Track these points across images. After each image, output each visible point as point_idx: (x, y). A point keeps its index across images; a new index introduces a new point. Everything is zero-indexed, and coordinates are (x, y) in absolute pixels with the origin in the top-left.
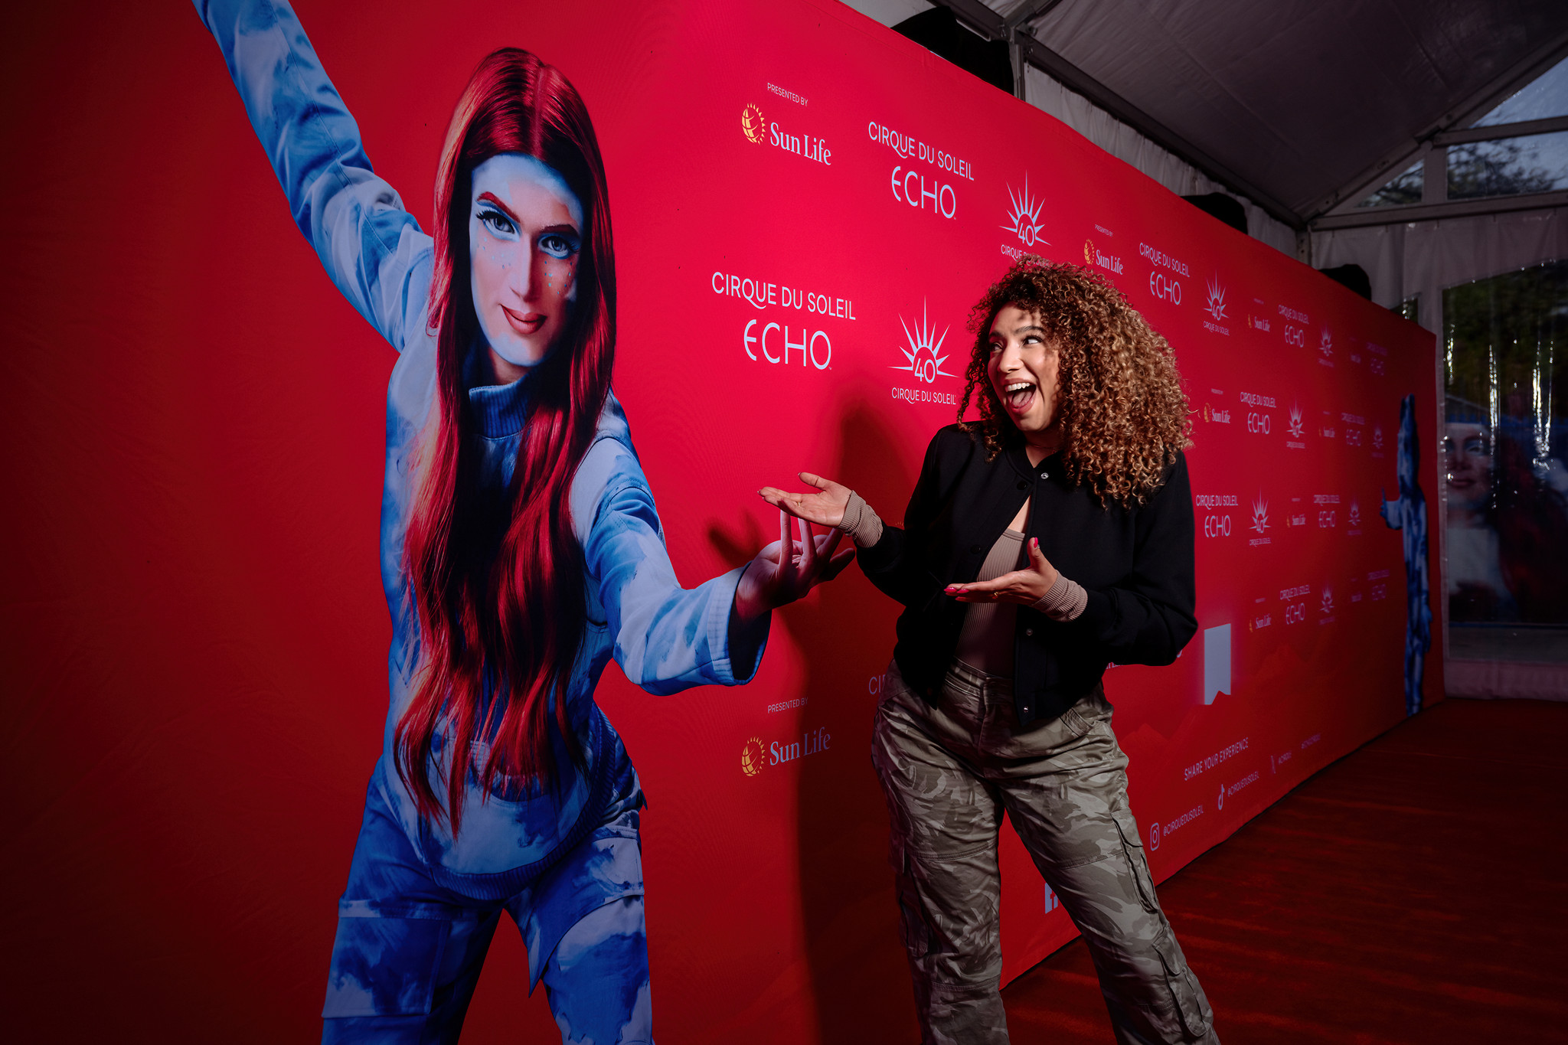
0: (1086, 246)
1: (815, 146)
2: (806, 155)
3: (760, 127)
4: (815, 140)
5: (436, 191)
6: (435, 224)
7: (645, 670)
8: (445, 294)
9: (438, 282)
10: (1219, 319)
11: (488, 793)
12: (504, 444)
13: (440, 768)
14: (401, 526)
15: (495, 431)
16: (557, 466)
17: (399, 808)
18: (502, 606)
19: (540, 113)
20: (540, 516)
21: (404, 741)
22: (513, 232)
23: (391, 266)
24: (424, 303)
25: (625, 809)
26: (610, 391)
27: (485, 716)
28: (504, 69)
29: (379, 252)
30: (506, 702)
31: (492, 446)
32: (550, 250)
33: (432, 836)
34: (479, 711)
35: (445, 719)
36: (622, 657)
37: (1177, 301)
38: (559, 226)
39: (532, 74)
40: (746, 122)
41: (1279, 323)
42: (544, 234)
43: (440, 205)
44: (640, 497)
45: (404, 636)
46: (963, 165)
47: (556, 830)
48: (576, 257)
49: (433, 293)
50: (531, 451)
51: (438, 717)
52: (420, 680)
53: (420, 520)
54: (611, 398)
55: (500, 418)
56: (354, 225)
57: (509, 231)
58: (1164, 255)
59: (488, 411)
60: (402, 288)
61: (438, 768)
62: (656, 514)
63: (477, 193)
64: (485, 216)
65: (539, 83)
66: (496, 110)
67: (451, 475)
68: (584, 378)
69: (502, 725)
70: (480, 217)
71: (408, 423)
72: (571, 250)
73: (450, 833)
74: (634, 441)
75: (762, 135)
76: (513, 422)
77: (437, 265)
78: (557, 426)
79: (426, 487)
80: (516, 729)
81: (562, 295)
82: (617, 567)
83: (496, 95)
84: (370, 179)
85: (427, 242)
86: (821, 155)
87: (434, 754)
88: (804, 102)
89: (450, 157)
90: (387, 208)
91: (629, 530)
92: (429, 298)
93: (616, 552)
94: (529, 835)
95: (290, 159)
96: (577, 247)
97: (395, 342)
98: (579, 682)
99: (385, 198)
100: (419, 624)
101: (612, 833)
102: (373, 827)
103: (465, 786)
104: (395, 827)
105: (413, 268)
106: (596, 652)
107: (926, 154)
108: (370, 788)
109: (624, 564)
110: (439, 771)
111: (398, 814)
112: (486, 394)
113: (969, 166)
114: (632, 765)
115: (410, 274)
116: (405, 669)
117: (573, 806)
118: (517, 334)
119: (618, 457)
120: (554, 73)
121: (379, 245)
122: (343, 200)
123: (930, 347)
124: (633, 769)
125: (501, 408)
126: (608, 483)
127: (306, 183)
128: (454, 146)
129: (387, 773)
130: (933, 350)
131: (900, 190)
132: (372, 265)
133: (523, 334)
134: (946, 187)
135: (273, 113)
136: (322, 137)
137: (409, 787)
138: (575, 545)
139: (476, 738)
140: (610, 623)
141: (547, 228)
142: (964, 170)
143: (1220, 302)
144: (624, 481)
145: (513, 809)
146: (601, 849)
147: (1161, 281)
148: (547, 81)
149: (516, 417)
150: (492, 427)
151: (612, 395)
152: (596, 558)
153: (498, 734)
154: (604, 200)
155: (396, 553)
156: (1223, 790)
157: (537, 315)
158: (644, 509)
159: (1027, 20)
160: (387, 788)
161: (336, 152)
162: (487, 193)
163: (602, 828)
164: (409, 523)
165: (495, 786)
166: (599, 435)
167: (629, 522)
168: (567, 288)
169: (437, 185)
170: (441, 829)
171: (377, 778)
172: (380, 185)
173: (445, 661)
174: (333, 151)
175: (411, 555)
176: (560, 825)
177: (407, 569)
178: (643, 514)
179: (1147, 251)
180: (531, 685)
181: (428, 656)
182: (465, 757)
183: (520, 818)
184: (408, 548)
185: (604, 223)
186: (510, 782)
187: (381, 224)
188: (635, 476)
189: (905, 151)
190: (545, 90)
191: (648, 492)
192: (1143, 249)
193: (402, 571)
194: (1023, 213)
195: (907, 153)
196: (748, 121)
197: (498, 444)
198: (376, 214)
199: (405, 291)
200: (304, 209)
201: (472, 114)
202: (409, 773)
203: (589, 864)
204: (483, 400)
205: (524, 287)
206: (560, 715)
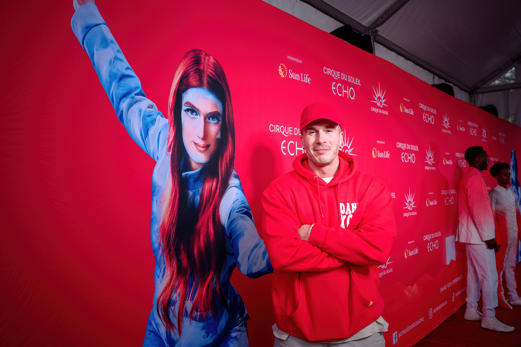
0: (401, 105)
1: (305, 77)
2: (302, 80)
3: (285, 72)
4: (305, 75)
5: (169, 102)
6: (169, 114)
7: (248, 269)
8: (173, 139)
9: (170, 135)
10: (447, 128)
11: (192, 319)
12: (195, 192)
13: (174, 312)
14: (158, 225)
15: (192, 188)
16: (215, 198)
17: (159, 328)
18: (195, 251)
19: (207, 72)
20: (209, 217)
21: (161, 303)
22: (197, 115)
23: (153, 131)
24: (165, 143)
25: (242, 321)
26: (233, 170)
27: (190, 292)
28: (193, 57)
29: (149, 126)
30: (198, 286)
31: (191, 193)
32: (211, 121)
33: (171, 337)
34: (188, 290)
35: (175, 294)
36: (239, 266)
37: (433, 122)
38: (214, 112)
39: (203, 58)
40: (280, 70)
41: (468, 127)
42: (208, 115)
43: (170, 107)
44: (245, 207)
45: (160, 265)
46: (357, 80)
47: (217, 331)
48: (220, 123)
49: (168, 139)
50: (205, 194)
51: (173, 293)
52: (166, 281)
53: (165, 222)
54: (234, 172)
55: (194, 183)
56: (139, 117)
57: (196, 115)
58: (428, 107)
59: (189, 180)
60: (157, 138)
61: (173, 312)
62: (251, 213)
63: (184, 102)
64: (187, 110)
65: (206, 61)
66: (190, 72)
67: (176, 205)
68: (224, 166)
69: (197, 294)
70: (185, 111)
71: (160, 187)
72: (219, 120)
73: (178, 336)
74: (243, 187)
75: (286, 74)
76: (199, 184)
77: (170, 129)
78: (214, 184)
79: (167, 210)
80: (202, 295)
81: (215, 137)
82: (237, 233)
83: (190, 66)
84: (145, 100)
85: (166, 121)
86: (307, 80)
87: (171, 307)
88: (301, 62)
89: (174, 90)
90: (151, 110)
91: (241, 220)
92: (167, 141)
93: (237, 228)
94: (207, 334)
95: (115, 95)
96: (221, 119)
97: (155, 158)
98: (224, 276)
99: (151, 106)
100: (165, 260)
101: (237, 330)
102: (149, 336)
103: (183, 318)
104: (158, 336)
105: (161, 131)
106: (230, 265)
107: (344, 77)
108: (148, 322)
109: (239, 232)
110: (173, 313)
111: (159, 331)
112: (188, 174)
113: (359, 81)
114: (244, 305)
115: (160, 133)
116: (160, 277)
117: (223, 322)
118: (199, 152)
119: (237, 193)
120: (211, 57)
121: (148, 124)
122: (135, 108)
123: (347, 145)
124: (244, 306)
125: (194, 179)
126: (233, 203)
127: (121, 103)
128: (175, 86)
129: (154, 316)
130: (348, 146)
131: (335, 91)
132: (146, 131)
133: (201, 152)
134: (351, 88)
135: (109, 78)
136: (127, 86)
137: (163, 320)
138: (222, 227)
139: (187, 300)
140: (235, 254)
141: (209, 113)
142: (357, 82)
143: (448, 122)
144: (239, 202)
145: (201, 325)
146: (233, 336)
147: (427, 116)
148: (208, 60)
149: (200, 182)
150: (191, 186)
151: (234, 171)
152: (230, 230)
153: (195, 298)
154: (230, 101)
155: (157, 235)
156: (454, 294)
157: (207, 144)
158: (247, 211)
159: (375, 27)
160: (154, 321)
161: (132, 91)
162: (188, 102)
163: (234, 329)
164: (161, 223)
165: (194, 317)
166: (230, 186)
167: (241, 217)
168: (217, 134)
169: (169, 100)
170: (175, 335)
171: (150, 318)
172: (148, 102)
173: (175, 273)
174: (131, 91)
175: (162, 235)
176: (218, 329)
177: (161, 240)
178: (247, 213)
179: (422, 106)
180: (207, 279)
181: (169, 272)
182: (183, 307)
183: (204, 328)
184: (161, 233)
185: (230, 109)
186: (200, 315)
187: (149, 116)
188: (243, 200)
189: (336, 77)
190: (208, 64)
191: (248, 205)
192: (420, 105)
193: (159, 241)
194: (378, 96)
195: (337, 78)
196: (281, 70)
197: (193, 192)
198: (147, 112)
199: (158, 140)
200: (121, 112)
201: (182, 74)
202: (162, 315)
203: (229, 342)
204: (187, 177)
205: (201, 135)
206: (217, 289)
